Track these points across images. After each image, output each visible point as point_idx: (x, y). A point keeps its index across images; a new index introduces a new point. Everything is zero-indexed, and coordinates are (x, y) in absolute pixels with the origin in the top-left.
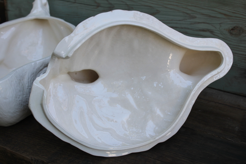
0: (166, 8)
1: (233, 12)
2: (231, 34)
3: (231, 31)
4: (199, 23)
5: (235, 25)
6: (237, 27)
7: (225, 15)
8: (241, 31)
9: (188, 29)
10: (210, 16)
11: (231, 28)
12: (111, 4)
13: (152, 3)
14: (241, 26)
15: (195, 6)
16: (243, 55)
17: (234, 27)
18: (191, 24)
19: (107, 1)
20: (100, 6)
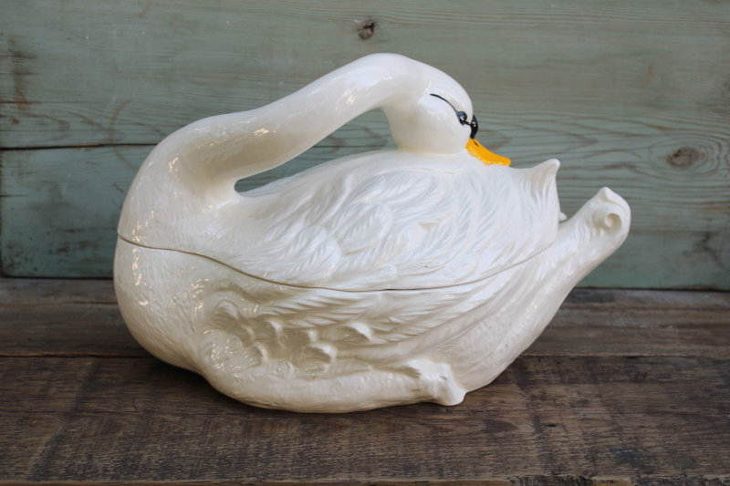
0: (527, 128)
1: (675, 121)
2: (673, 164)
3: (675, 160)
4: (604, 152)
5: (679, 147)
6: (686, 150)
7: (660, 128)
8: (693, 157)
9: (579, 168)
10: (628, 135)
11: (672, 154)
12: (377, 137)
13: (491, 123)
14: (691, 146)
15: (596, 118)
16: (701, 203)
17: (679, 151)
18: (586, 157)
19: (367, 130)
20: (343, 147)
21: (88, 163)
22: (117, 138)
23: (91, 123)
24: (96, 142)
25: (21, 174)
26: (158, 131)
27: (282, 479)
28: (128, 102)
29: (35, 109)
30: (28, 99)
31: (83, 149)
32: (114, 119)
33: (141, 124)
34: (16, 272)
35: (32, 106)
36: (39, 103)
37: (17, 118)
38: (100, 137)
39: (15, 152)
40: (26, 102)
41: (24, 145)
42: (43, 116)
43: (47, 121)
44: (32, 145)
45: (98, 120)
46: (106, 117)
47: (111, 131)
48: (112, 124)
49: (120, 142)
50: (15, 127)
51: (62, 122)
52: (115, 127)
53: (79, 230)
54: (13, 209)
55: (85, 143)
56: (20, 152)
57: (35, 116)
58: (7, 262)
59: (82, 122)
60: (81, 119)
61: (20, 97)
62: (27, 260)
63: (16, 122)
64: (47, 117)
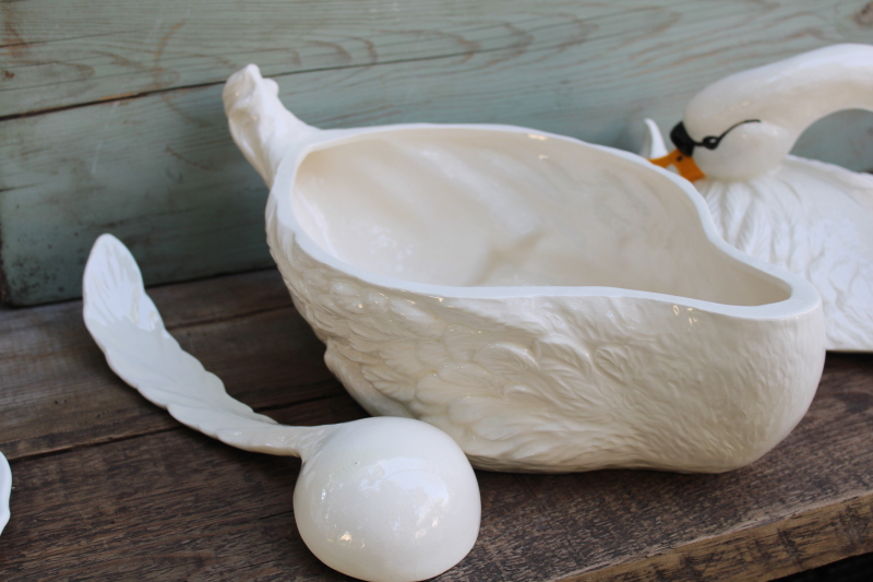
3: (866, 19)
9: (759, 42)
11: (859, 10)
12: (521, 33)
17: (867, 6)
18: (767, 27)
19: (507, 25)
20: (479, 52)
21: (125, 122)
22: (165, 80)
23: (126, 63)
24: (136, 91)
25: (24, 154)
26: (226, 62)
27: (692, 538)
28: (179, 25)
29: (37, 52)
30: (25, 38)
31: (116, 104)
32: (160, 52)
33: (201, 56)
34: (32, 298)
35: (33, 49)
36: (44, 42)
37: (10, 70)
38: (142, 82)
39: (13, 121)
40: (23, 44)
41: (25, 110)
42: (51, 62)
43: (58, 68)
44: (37, 107)
45: (136, 58)
46: (149, 52)
47: (157, 71)
48: (157, 61)
49: (171, 86)
50: (9, 83)
51: (81, 68)
52: (163, 64)
53: (122, 222)
54: (18, 207)
55: (118, 95)
56: (20, 120)
57: (38, 63)
58: (16, 287)
59: (113, 63)
60: (110, 59)
61: (13, 37)
62: (47, 278)
63: (9, 75)
64: (57, 62)
